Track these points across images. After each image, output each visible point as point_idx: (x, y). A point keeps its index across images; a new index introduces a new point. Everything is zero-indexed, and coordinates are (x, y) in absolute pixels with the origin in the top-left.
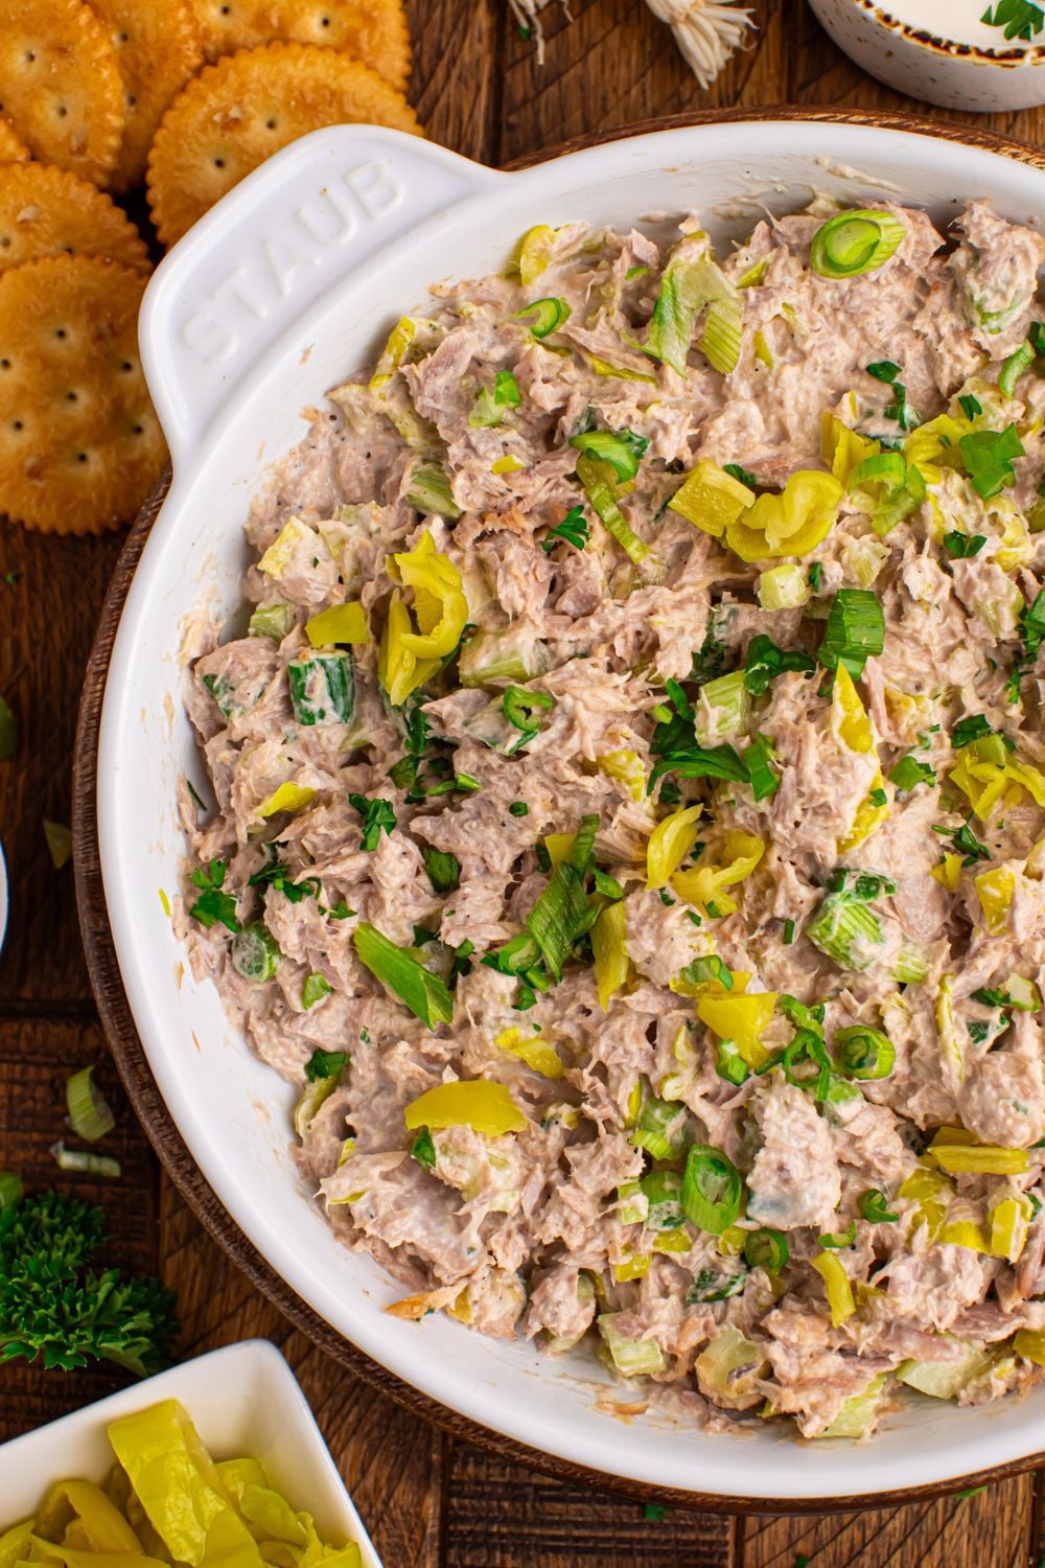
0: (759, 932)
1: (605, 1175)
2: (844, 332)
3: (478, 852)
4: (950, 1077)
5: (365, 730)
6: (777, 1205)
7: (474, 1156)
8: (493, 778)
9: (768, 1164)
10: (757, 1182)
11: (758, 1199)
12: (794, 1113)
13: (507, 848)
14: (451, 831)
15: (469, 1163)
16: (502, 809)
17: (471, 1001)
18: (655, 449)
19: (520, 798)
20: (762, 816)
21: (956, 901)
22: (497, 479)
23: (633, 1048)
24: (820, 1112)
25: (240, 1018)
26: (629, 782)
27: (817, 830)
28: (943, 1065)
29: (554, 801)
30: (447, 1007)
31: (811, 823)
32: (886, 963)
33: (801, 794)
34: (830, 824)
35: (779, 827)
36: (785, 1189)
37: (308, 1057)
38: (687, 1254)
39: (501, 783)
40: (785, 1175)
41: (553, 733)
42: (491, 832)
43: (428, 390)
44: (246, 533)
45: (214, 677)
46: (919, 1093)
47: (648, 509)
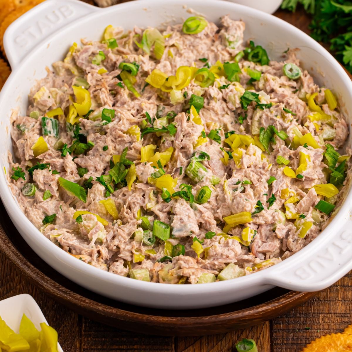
0: (173, 174)
1: (131, 227)
2: (192, 51)
3: (93, 165)
4: (228, 199)
5: (62, 139)
6: (180, 230)
7: (93, 220)
8: (98, 141)
9: (177, 219)
10: (174, 224)
11: (175, 229)
12: (184, 206)
13: (102, 163)
14: (86, 160)
15: (92, 222)
16: (101, 150)
17: (92, 195)
18: (142, 68)
19: (106, 145)
20: (172, 142)
21: (228, 169)
22: (99, 75)
23: (138, 198)
24: (192, 207)
25: (24, 208)
26: (136, 135)
27: (187, 141)
28: (225, 196)
29: (115, 147)
30: (85, 198)
31: (186, 139)
32: (208, 177)
33: (182, 131)
34: (191, 138)
35: (177, 142)
36: (182, 224)
37: (43, 217)
38: (155, 255)
39: (101, 142)
40: (182, 221)
41: (115, 122)
42: (97, 159)
43: (80, 58)
44: (29, 97)
45: (20, 124)
46: (220, 209)
47: (140, 89)
